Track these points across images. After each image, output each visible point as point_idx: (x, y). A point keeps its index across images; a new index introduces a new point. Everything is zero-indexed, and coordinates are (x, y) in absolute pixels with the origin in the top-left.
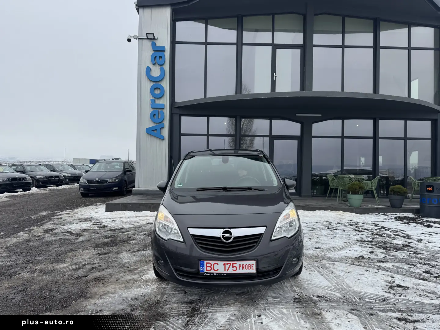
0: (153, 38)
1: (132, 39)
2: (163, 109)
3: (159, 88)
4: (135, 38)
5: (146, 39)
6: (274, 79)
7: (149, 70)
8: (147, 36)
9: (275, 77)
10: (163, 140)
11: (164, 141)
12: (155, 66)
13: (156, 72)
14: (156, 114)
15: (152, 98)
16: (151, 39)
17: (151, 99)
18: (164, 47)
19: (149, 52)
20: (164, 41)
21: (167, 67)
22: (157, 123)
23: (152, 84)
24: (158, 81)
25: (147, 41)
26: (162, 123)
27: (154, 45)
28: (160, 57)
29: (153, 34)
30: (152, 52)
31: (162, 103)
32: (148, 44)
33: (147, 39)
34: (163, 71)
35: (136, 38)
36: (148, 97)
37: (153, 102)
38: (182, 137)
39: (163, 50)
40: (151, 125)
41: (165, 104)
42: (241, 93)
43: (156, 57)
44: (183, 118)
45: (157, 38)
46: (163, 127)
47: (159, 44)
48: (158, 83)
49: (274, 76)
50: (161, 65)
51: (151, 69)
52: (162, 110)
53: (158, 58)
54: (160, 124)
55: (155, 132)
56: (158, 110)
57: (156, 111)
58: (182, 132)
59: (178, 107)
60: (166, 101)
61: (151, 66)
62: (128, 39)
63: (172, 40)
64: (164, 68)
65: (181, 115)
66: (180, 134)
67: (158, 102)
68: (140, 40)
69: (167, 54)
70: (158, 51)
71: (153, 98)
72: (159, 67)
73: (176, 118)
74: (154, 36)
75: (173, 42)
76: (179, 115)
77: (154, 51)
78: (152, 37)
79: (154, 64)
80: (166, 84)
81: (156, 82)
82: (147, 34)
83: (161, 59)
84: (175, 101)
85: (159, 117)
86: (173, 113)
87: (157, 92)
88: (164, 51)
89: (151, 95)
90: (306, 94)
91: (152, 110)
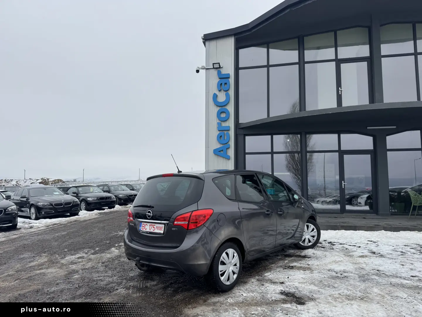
0: (219, 67)
1: (200, 70)
2: (229, 130)
3: (225, 112)
4: (202, 69)
5: (212, 68)
6: (340, 94)
7: (215, 96)
8: (213, 66)
9: (341, 91)
10: (229, 159)
11: (230, 161)
12: (221, 92)
13: (222, 98)
14: (222, 136)
15: (218, 121)
16: (217, 68)
17: (218, 123)
18: (229, 74)
19: (215, 80)
20: (229, 69)
21: (232, 92)
22: (223, 144)
23: (218, 108)
24: (224, 106)
25: (213, 70)
26: (228, 144)
27: (219, 73)
28: (226, 84)
29: (219, 63)
30: (219, 80)
31: (227, 125)
32: (214, 72)
33: (214, 68)
34: (228, 96)
35: (204, 69)
36: (215, 121)
37: (219, 125)
38: (246, 155)
39: (227, 77)
40: (218, 146)
41: (230, 126)
42: (305, 110)
43: (221, 84)
44: (248, 138)
45: (222, 67)
46: (229, 148)
47: (224, 71)
48: (224, 107)
49: (339, 90)
50: (226, 91)
51: (217, 96)
52: (227, 132)
53: (223, 84)
54: (226, 145)
55: (222, 152)
56: (224, 132)
57: (222, 133)
58: (246, 151)
59: (242, 128)
60: (231, 123)
61: (217, 93)
62: (197, 70)
63: (235, 67)
64: (229, 94)
65: (245, 135)
66: (245, 154)
67: (224, 124)
68: (207, 70)
69: (232, 81)
70: (224, 78)
71: (220, 122)
72: (225, 93)
73: (240, 138)
74: (220, 65)
75: (237, 69)
76: (243, 135)
77: (220, 78)
78: (217, 66)
79: (220, 91)
80: (231, 108)
81: (222, 107)
82: (213, 64)
83: (226, 86)
84: (240, 122)
85: (225, 138)
86: (237, 133)
87: (223, 115)
88: (229, 78)
89: (217, 119)
90: (376, 106)
91: (219, 132)
